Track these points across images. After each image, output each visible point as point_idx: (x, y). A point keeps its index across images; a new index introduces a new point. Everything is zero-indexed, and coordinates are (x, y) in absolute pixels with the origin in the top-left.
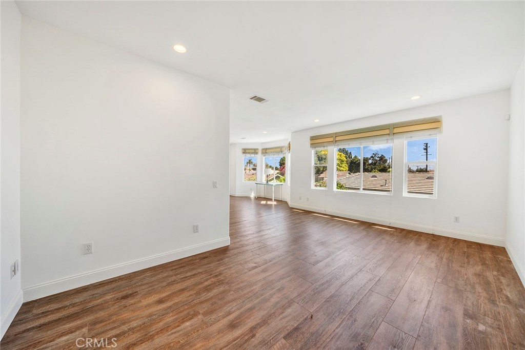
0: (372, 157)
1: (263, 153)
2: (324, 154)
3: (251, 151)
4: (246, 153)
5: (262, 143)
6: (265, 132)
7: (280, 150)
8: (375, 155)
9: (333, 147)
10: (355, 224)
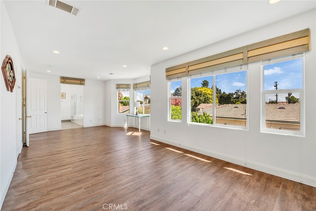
0: (236, 93)
1: (134, 88)
2: (200, 91)
3: (124, 86)
4: (120, 88)
5: (134, 79)
6: (125, 66)
7: (147, 85)
8: (238, 91)
9: (186, 78)
10: (207, 163)
